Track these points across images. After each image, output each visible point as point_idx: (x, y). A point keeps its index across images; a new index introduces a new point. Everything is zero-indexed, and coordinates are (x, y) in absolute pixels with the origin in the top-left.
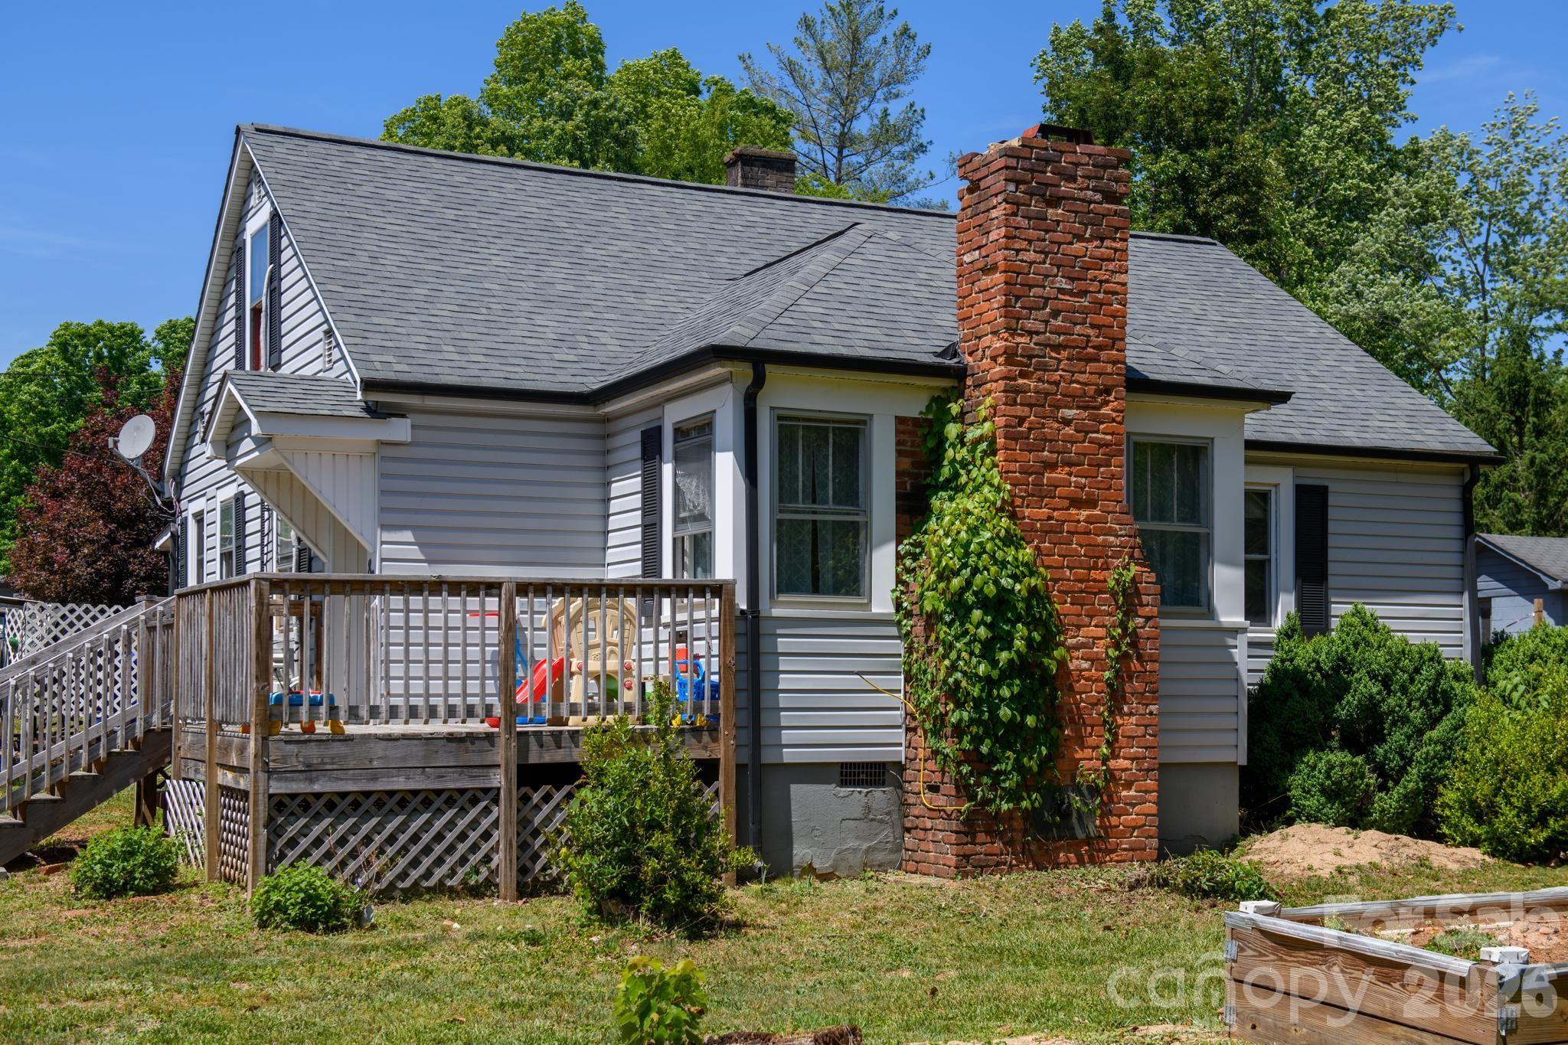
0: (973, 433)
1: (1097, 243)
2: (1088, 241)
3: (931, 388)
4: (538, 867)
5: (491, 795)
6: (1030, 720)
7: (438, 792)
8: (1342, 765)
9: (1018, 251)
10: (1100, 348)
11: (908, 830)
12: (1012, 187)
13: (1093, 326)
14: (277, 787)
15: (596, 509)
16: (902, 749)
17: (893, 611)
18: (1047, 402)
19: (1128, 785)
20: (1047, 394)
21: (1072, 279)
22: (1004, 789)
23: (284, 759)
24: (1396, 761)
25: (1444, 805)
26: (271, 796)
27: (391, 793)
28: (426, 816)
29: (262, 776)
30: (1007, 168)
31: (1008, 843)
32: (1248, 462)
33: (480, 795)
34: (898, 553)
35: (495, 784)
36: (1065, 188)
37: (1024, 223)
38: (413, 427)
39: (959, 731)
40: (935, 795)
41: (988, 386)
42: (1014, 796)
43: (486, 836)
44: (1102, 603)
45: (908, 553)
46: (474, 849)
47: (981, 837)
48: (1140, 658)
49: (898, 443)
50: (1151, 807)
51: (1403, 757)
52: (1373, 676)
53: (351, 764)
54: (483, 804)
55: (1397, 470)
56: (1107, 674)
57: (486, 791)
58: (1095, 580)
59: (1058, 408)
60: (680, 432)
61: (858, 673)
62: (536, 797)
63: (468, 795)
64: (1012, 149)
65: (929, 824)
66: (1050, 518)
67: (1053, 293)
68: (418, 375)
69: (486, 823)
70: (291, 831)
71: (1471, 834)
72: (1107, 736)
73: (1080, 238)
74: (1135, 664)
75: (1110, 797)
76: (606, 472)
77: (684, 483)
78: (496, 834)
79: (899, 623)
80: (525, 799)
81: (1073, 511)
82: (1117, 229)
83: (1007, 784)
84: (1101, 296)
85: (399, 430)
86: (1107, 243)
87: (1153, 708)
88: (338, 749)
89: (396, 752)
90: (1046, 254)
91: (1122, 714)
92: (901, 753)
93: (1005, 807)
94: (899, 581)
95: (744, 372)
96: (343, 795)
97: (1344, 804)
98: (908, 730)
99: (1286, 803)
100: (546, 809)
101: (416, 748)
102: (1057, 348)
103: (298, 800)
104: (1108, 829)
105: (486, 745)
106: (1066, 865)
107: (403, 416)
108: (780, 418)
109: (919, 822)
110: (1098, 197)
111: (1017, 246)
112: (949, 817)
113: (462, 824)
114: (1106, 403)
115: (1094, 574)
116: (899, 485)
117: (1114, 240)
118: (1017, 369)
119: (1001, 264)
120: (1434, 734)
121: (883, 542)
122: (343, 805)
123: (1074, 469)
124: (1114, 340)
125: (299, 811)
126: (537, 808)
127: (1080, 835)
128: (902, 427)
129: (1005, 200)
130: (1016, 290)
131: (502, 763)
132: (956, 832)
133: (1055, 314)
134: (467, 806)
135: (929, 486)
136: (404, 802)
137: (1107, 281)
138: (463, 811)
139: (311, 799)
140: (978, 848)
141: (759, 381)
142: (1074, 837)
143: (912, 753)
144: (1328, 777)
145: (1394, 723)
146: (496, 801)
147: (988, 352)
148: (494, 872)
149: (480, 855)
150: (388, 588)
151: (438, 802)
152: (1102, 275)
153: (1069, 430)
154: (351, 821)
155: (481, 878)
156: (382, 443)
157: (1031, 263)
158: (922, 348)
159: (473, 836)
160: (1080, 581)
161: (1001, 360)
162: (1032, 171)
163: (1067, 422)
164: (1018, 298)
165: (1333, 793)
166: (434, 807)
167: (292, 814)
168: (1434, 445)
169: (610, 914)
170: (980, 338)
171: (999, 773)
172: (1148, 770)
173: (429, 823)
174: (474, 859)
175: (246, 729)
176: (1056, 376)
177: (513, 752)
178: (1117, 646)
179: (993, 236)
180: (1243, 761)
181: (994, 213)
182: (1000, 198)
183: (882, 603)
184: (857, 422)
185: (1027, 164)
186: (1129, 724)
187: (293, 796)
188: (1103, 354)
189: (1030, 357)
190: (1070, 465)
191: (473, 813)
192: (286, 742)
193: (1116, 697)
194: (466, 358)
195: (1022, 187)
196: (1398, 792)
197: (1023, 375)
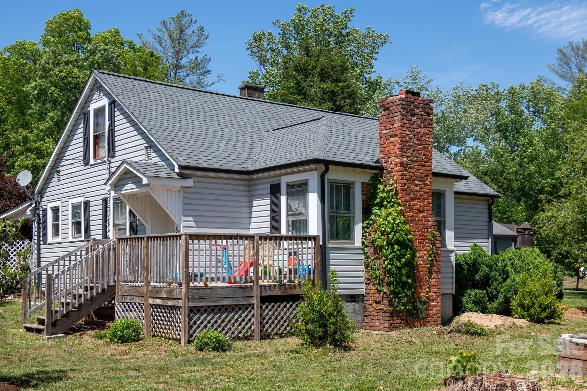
0: (388, 188)
1: (425, 129)
2: (422, 128)
3: (371, 173)
4: (265, 330)
5: (252, 306)
6: (409, 281)
7: (236, 305)
8: (480, 294)
9: (404, 131)
10: (425, 162)
11: (366, 316)
12: (402, 110)
13: (424, 155)
14: (191, 304)
15: (247, 210)
16: (364, 290)
17: (361, 245)
18: (411, 179)
19: (433, 301)
20: (412, 176)
21: (418, 140)
22: (402, 302)
23: (193, 295)
24: (495, 293)
25: (513, 306)
26: (189, 307)
27: (223, 306)
28: (233, 313)
29: (187, 300)
30: (401, 104)
31: (402, 320)
32: (455, 198)
33: (248, 306)
34: (363, 226)
35: (253, 303)
36: (416, 111)
37: (406, 122)
38: (194, 182)
39: (389, 284)
40: (378, 305)
41: (394, 173)
42: (404, 305)
43: (250, 320)
44: (426, 243)
45: (366, 227)
46: (247, 324)
47: (395, 318)
48: (436, 260)
49: (362, 191)
50: (439, 308)
51: (497, 291)
52: (487, 266)
53: (212, 296)
54: (249, 309)
55: (471, 199)
56: (428, 266)
57: (250, 305)
58: (424, 236)
59: (415, 181)
60: (289, 186)
61: (355, 265)
62: (264, 307)
63: (245, 306)
64: (403, 98)
65: (376, 314)
66: (413, 216)
67: (413, 144)
68: (195, 164)
69: (250, 315)
70: (195, 319)
71: (522, 314)
72: (428, 285)
73: (420, 127)
74: (435, 263)
75: (429, 305)
76: (251, 198)
77: (292, 203)
78: (253, 319)
79: (363, 249)
80: (261, 307)
81: (419, 214)
82: (430, 124)
83: (403, 301)
84: (426, 145)
85: (189, 182)
86: (427, 129)
87: (439, 276)
88: (208, 291)
89: (225, 292)
90: (412, 132)
91: (432, 278)
92: (363, 291)
93: (402, 308)
94: (363, 236)
95: (322, 167)
96: (209, 307)
97: (480, 306)
98: (366, 284)
99: (462, 307)
100: (267, 310)
101: (230, 291)
102: (414, 162)
103: (197, 308)
104: (428, 315)
105: (250, 289)
106: (417, 326)
107: (190, 178)
108: (330, 182)
109: (372, 314)
110: (425, 114)
111: (404, 129)
112: (385, 312)
113: (243, 316)
114: (427, 179)
115: (424, 234)
116: (363, 204)
117: (429, 128)
118: (404, 168)
119: (399, 134)
120: (506, 283)
121: (359, 223)
122: (209, 310)
123: (419, 200)
124: (429, 159)
125: (196, 312)
126: (264, 310)
127: (421, 317)
128: (363, 186)
129: (401, 114)
130: (403, 143)
131: (255, 296)
132: (388, 317)
133: (414, 151)
134: (245, 310)
135: (371, 205)
136: (227, 309)
137: (427, 141)
138: (244, 312)
139: (200, 308)
140: (394, 322)
141: (327, 170)
142: (419, 318)
143: (368, 291)
144: (475, 297)
145: (493, 281)
146: (253, 308)
147: (393, 163)
148: (252, 332)
149: (248, 326)
150: (222, 237)
151: (236, 309)
152: (426, 139)
153: (417, 188)
154: (212, 315)
155: (249, 334)
156: (183, 187)
157: (408, 135)
158: (369, 160)
159: (246, 320)
160: (421, 236)
161: (399, 165)
162: (408, 105)
163: (417, 185)
164: (404, 145)
165: (477, 303)
166: (235, 310)
167: (195, 313)
168: (481, 192)
169: (317, 343)
170: (389, 158)
171: (401, 297)
172: (438, 296)
173: (234, 316)
174: (247, 327)
175: (180, 285)
176: (414, 171)
177: (259, 292)
178: (430, 257)
179: (395, 125)
180: (454, 293)
181: (396, 118)
182: (398, 114)
183: (358, 243)
184: (350, 184)
185: (407, 103)
186: (433, 281)
187: (195, 307)
188: (426, 164)
189: (407, 165)
190: (418, 199)
191: (246, 312)
192: (194, 289)
193: (430, 273)
194: (206, 158)
195: (405, 110)
196: (496, 302)
197: (406, 170)
